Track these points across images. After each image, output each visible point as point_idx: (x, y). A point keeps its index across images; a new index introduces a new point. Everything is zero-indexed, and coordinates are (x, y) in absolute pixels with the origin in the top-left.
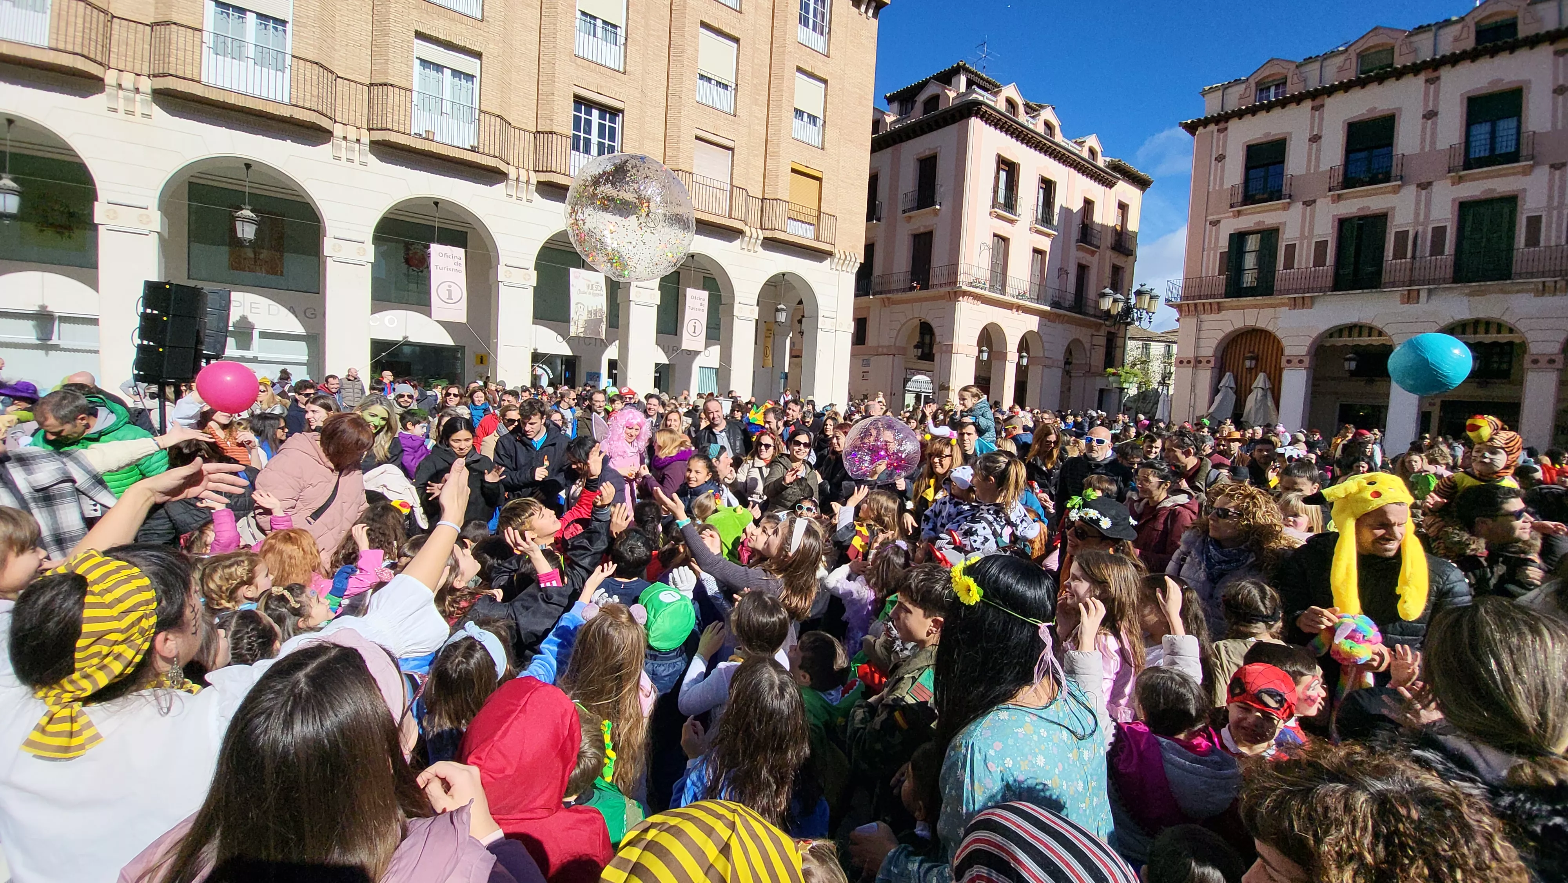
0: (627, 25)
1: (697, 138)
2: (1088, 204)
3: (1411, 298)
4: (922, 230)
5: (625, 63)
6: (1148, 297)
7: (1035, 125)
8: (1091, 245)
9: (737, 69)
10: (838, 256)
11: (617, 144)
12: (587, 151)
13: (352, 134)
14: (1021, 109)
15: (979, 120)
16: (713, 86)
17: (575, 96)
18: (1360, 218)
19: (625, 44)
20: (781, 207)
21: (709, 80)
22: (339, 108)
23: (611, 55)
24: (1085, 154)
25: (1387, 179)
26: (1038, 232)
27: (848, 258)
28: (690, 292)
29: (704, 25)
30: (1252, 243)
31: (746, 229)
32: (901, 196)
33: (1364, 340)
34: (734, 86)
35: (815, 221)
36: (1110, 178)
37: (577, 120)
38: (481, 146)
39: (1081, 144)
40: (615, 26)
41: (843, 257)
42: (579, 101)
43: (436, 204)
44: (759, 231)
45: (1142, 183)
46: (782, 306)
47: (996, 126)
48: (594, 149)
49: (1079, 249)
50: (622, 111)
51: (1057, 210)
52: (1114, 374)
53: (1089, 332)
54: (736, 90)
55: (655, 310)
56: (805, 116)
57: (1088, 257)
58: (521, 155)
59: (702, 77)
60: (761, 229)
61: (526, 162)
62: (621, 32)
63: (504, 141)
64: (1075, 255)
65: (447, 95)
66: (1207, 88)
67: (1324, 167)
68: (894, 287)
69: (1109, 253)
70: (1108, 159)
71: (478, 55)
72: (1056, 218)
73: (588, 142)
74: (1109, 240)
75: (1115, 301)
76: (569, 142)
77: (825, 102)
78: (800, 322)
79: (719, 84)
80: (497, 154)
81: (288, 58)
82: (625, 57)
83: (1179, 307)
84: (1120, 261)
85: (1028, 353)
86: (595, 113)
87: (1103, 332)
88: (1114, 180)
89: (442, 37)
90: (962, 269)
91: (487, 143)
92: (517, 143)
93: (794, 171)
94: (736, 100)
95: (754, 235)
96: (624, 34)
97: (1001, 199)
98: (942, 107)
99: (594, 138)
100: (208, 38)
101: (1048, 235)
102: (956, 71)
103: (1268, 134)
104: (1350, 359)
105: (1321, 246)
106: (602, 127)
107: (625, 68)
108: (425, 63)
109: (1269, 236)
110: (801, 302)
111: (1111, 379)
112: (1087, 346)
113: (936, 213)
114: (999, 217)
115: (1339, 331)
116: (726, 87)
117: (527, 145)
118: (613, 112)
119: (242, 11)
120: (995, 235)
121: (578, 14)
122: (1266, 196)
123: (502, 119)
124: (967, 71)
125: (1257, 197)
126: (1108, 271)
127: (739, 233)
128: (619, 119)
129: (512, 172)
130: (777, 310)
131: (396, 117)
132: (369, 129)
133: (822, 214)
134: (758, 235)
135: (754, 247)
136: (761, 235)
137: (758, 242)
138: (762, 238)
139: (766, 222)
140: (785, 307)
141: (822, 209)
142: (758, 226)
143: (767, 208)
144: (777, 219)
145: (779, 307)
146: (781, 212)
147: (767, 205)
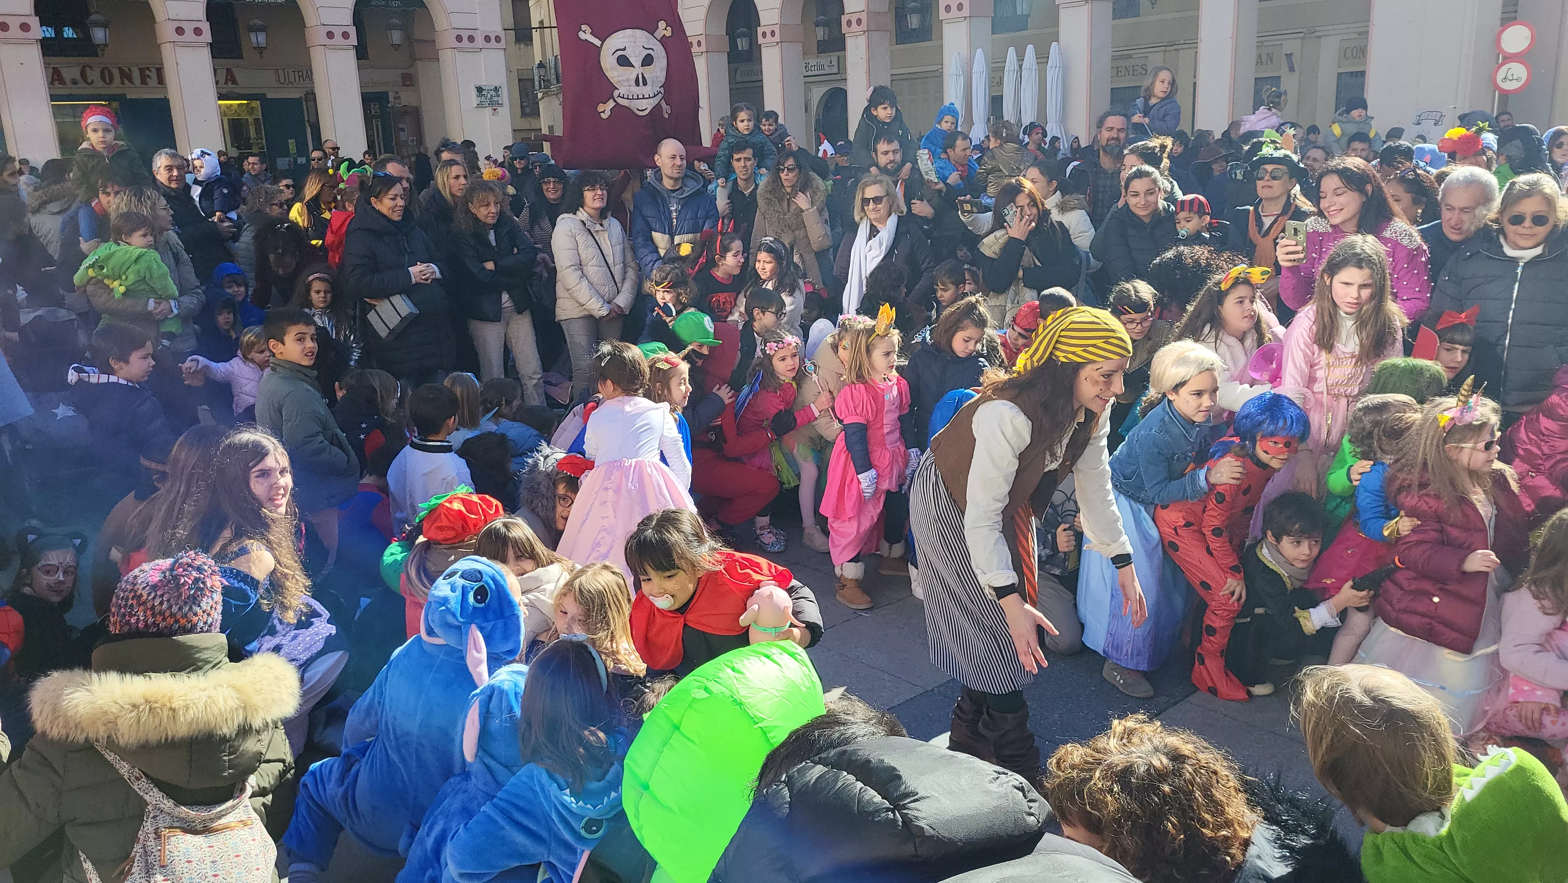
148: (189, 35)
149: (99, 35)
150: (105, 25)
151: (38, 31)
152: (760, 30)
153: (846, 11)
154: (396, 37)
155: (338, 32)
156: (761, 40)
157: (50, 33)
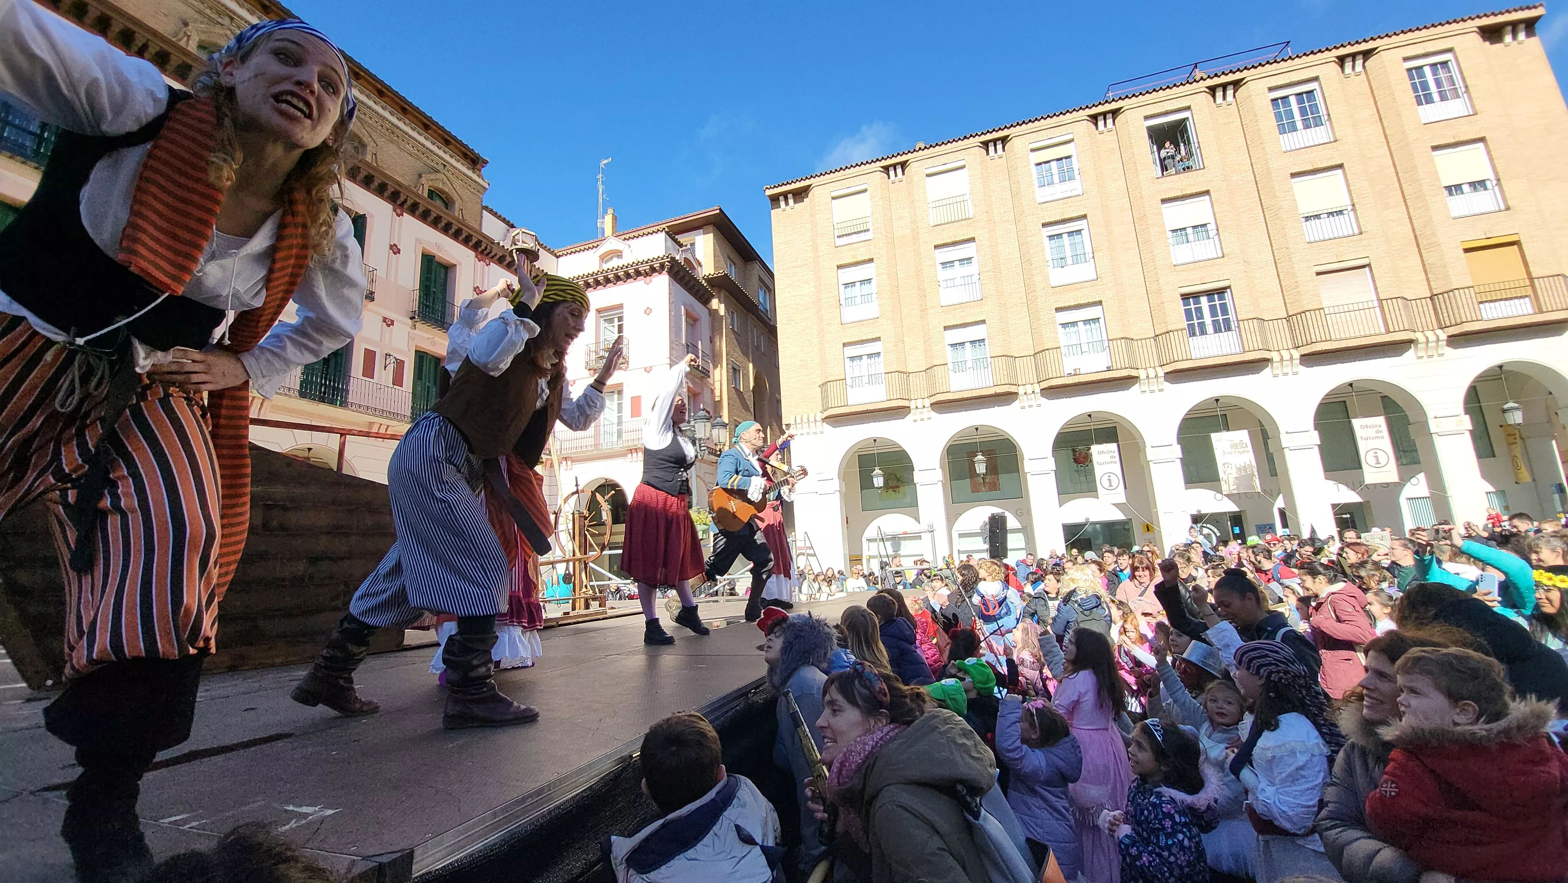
0: (1215, 219)
1: (1318, 274)
5: (1222, 248)
9: (1349, 191)
11: (1231, 316)
12: (1203, 332)
13: (1029, 388)
16: (1325, 221)
17: (1182, 295)
19: (1218, 234)
20: (1461, 297)
21: (1317, 217)
22: (1019, 377)
23: (1205, 249)
28: (1357, 423)
29: (1293, 175)
31: (1419, 336)
34: (1350, 208)
35: (1530, 291)
37: (1188, 313)
38: (1114, 364)
40: (1204, 225)
42: (1185, 297)
43: (1090, 416)
44: (1439, 332)
46: (1512, 404)
48: (1210, 328)
50: (1229, 287)
54: (1354, 209)
55: (1316, 449)
56: (1466, 188)
58: (1147, 358)
59: (1307, 219)
60: (1442, 328)
61: (1152, 362)
62: (1211, 227)
63: (1131, 353)
65: (1084, 340)
71: (1100, 303)
73: (1202, 326)
76: (1186, 333)
77: (1491, 159)
79: (1330, 214)
80: (1127, 366)
81: (989, 359)
82: (1221, 243)
86: (1204, 300)
89: (1072, 304)
91: (1118, 360)
92: (1141, 350)
93: (1467, 251)
94: (1357, 219)
95: (1432, 337)
96: (1215, 228)
99: (1208, 319)
100: (950, 366)
106: (1213, 309)
107: (1222, 252)
108: (1064, 325)
116: (1340, 212)
117: (1149, 350)
118: (1221, 292)
119: (963, 344)
121: (1170, 234)
123: (1126, 338)
127: (1409, 343)
128: (1228, 295)
129: (1142, 374)
130: (1504, 411)
131: (1054, 369)
132: (1039, 382)
133: (1536, 281)
134: (1438, 337)
135: (1437, 351)
136: (1443, 335)
137: (1440, 343)
138: (1445, 338)
139: (1447, 319)
140: (1516, 405)
141: (1534, 275)
142: (1436, 326)
143: (1443, 304)
144: (1462, 311)
145: (1506, 407)
146: (1465, 302)
147: (1442, 300)
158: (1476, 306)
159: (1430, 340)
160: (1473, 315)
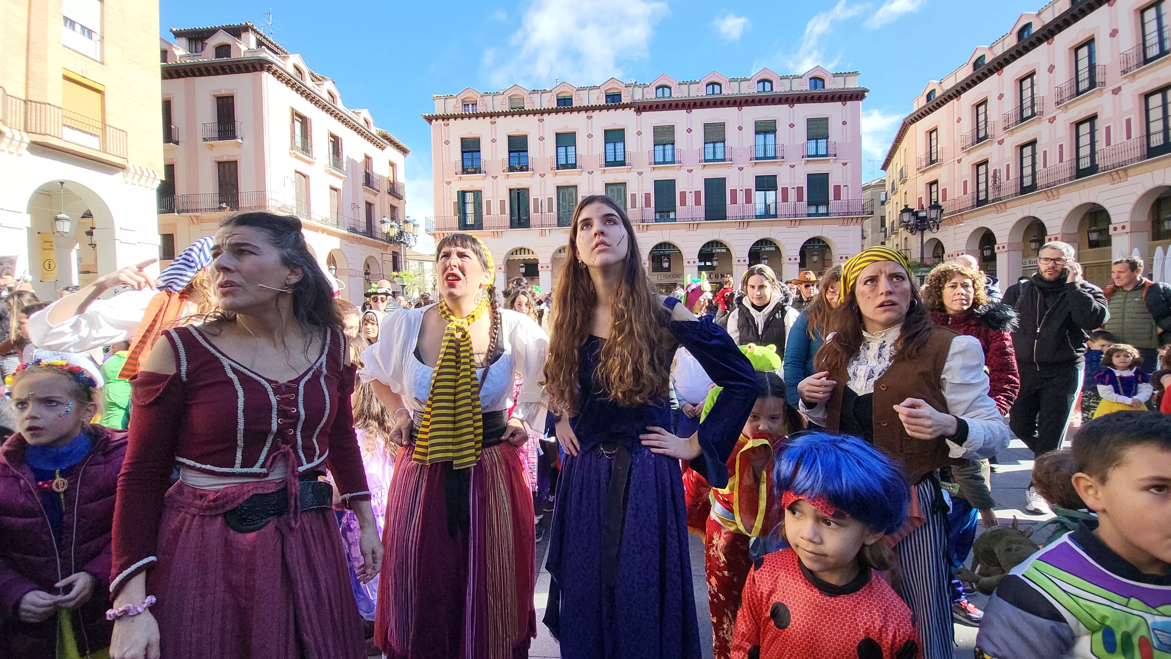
2: (368, 158)
3: (542, 234)
4: (225, 159)
6: (412, 225)
7: (321, 91)
8: (373, 188)
10: (132, 170)
14: (307, 77)
15: (270, 76)
18: (518, 190)
20: (53, 113)
24: (362, 122)
25: (527, 170)
26: (332, 174)
27: (146, 174)
30: (470, 197)
32: (200, 127)
33: (527, 257)
35: (99, 132)
36: (382, 143)
39: (358, 114)
41: (139, 172)
44: (24, 134)
45: (405, 151)
46: (63, 216)
47: (287, 83)
49: (365, 190)
51: (345, 160)
52: (397, 276)
53: (381, 251)
56: (78, 26)
57: (373, 197)
64: (364, 195)
66: (435, 96)
67: (500, 158)
68: (203, 206)
69: (387, 196)
70: (379, 129)
72: (345, 165)
74: (386, 187)
75: (392, 227)
78: (90, 233)
83: (434, 235)
84: (395, 202)
85: (335, 265)
87: (390, 252)
88: (384, 145)
90: (269, 195)
93: (65, 78)
97: (299, 144)
98: (234, 56)
101: (341, 178)
102: (246, 29)
103: (470, 133)
104: (522, 267)
105: (502, 202)
109: (477, 194)
110: (88, 215)
111: (396, 279)
112: (380, 262)
113: (239, 145)
114: (297, 157)
115: (516, 251)
120: (297, 172)
122: (473, 170)
124: (255, 31)
125: (469, 170)
126: (388, 209)
130: (57, 219)
133: (107, 127)
134: (22, 138)
135: (17, 150)
136: (27, 139)
137: (23, 144)
138: (28, 142)
139: (34, 125)
140: (68, 217)
141: (108, 122)
142: (22, 129)
143: (34, 111)
144: (48, 124)
145: (59, 216)
146: (52, 118)
147: (34, 108)
148: (742, 262)
149: (715, 263)
150: (717, 260)
151: (698, 263)
152: (996, 246)
153: (1048, 233)
154: (815, 259)
155: (793, 259)
156: (996, 251)
157: (703, 264)
158: (60, 126)
159: (15, 138)
160: (56, 131)
